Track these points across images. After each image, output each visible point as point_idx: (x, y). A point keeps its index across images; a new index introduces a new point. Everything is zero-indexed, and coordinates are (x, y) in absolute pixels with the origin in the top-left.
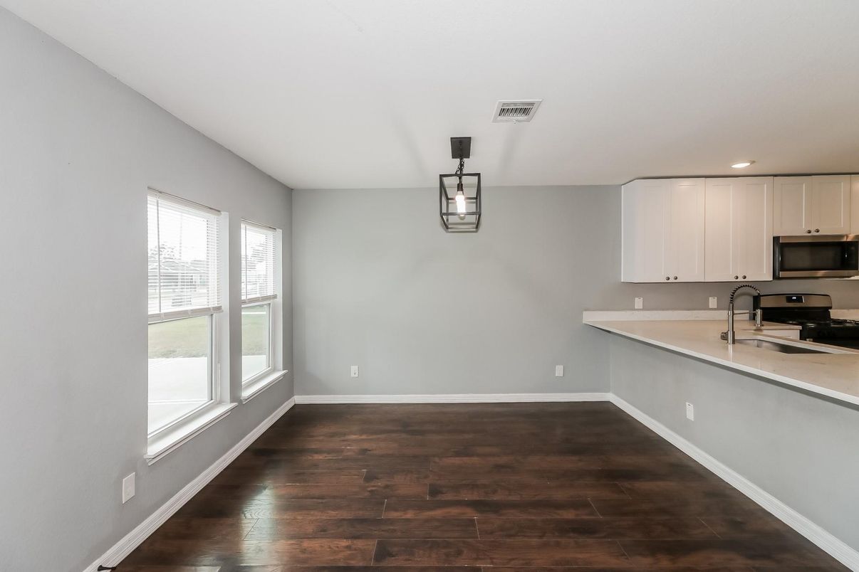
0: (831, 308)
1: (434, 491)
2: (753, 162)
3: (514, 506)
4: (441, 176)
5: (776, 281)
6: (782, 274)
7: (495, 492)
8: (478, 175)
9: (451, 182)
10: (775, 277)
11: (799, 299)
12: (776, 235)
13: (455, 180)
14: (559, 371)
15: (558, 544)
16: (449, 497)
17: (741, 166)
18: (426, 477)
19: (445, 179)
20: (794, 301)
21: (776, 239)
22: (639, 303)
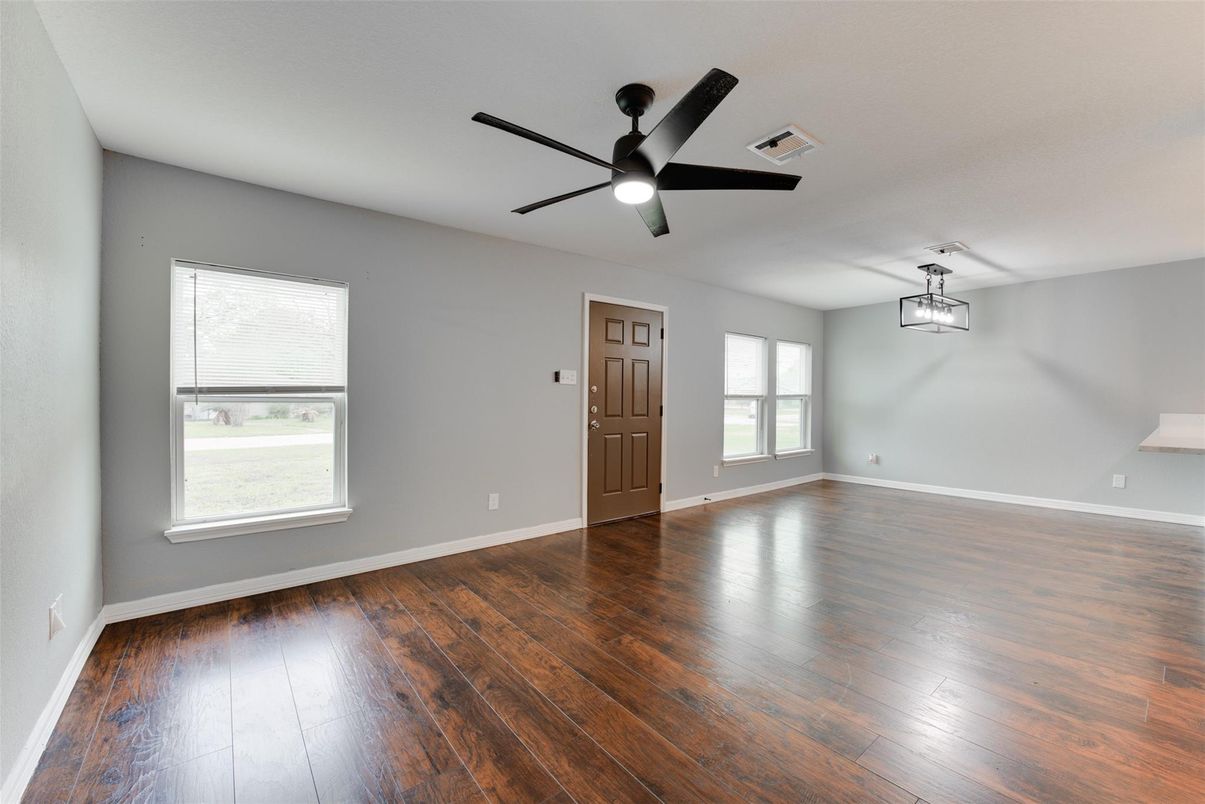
14: (1118, 481)
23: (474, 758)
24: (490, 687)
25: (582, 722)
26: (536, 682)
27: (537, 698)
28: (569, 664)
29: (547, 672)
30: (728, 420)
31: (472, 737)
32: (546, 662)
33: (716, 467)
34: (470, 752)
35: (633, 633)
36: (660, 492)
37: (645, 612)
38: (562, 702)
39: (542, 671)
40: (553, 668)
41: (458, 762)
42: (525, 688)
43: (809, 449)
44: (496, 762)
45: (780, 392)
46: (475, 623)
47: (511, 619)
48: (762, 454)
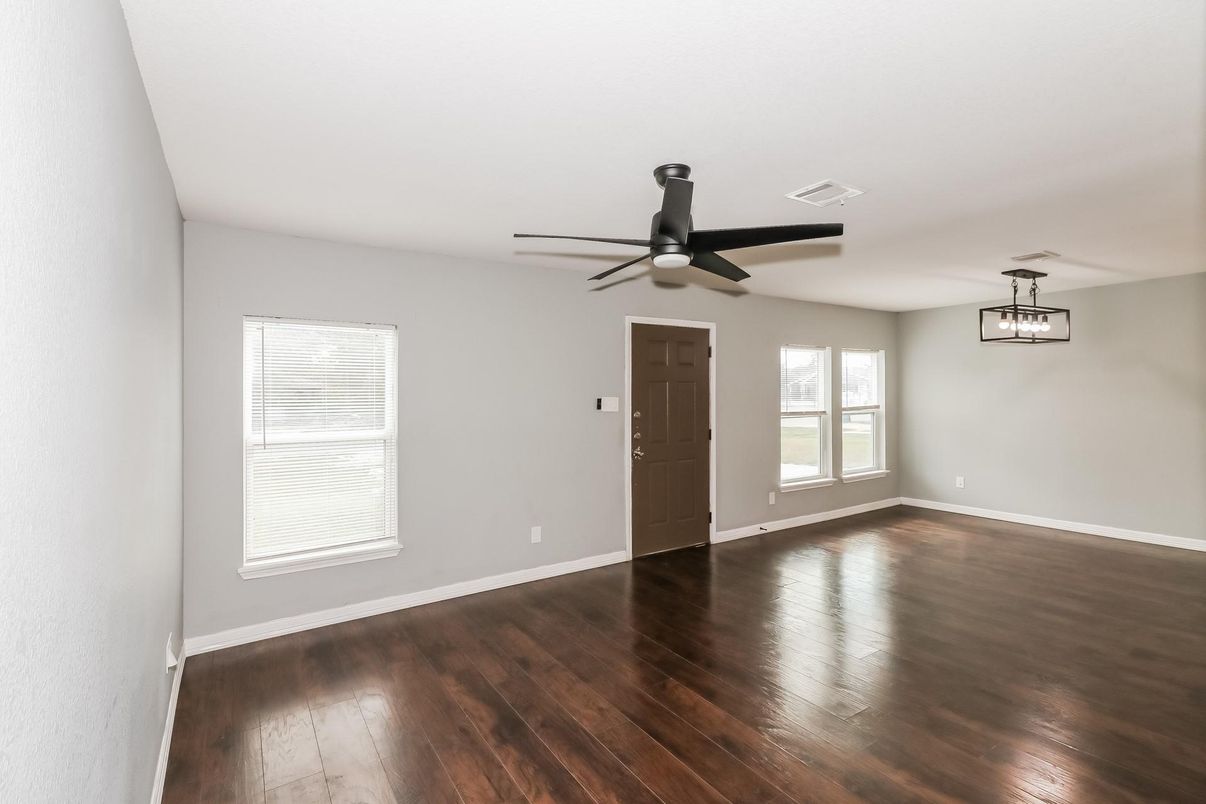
23: (534, 790)
24: (543, 725)
25: (627, 762)
26: (585, 722)
27: (588, 738)
28: (615, 706)
29: (595, 714)
31: (530, 771)
32: (594, 704)
33: (772, 494)
34: (530, 784)
35: (678, 678)
36: (710, 521)
37: (691, 655)
38: (611, 742)
39: (589, 712)
40: (601, 710)
41: (519, 793)
42: (577, 728)
43: (884, 470)
44: (552, 794)
45: (847, 404)
46: (524, 663)
47: (559, 659)
48: (826, 478)
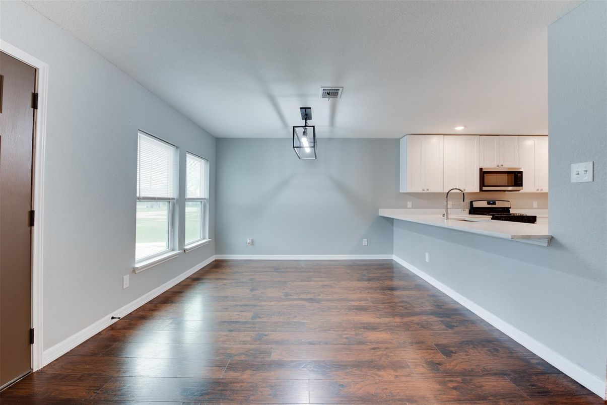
0: (510, 208)
1: (287, 295)
2: (465, 126)
3: (327, 300)
4: (294, 127)
5: (481, 192)
6: (484, 188)
7: (319, 295)
8: (314, 127)
9: (299, 131)
10: (481, 190)
11: (494, 203)
12: (481, 167)
13: (302, 129)
14: (365, 242)
15: (346, 314)
16: (295, 297)
17: (459, 129)
18: (284, 289)
19: (296, 128)
20: (491, 204)
21: (481, 169)
22: (409, 204)
30: (139, 215)
33: (127, 277)
36: (31, 341)
43: (207, 240)
45: (189, 195)
48: (173, 250)
